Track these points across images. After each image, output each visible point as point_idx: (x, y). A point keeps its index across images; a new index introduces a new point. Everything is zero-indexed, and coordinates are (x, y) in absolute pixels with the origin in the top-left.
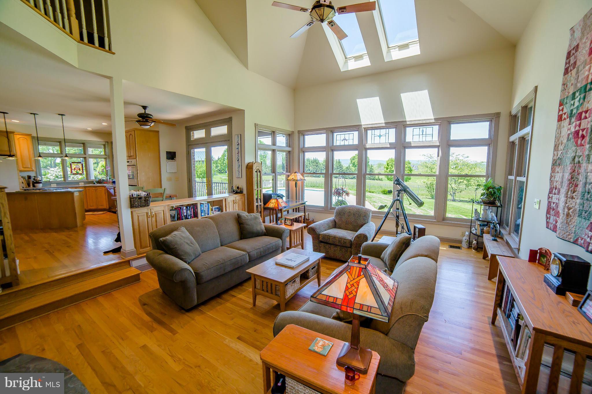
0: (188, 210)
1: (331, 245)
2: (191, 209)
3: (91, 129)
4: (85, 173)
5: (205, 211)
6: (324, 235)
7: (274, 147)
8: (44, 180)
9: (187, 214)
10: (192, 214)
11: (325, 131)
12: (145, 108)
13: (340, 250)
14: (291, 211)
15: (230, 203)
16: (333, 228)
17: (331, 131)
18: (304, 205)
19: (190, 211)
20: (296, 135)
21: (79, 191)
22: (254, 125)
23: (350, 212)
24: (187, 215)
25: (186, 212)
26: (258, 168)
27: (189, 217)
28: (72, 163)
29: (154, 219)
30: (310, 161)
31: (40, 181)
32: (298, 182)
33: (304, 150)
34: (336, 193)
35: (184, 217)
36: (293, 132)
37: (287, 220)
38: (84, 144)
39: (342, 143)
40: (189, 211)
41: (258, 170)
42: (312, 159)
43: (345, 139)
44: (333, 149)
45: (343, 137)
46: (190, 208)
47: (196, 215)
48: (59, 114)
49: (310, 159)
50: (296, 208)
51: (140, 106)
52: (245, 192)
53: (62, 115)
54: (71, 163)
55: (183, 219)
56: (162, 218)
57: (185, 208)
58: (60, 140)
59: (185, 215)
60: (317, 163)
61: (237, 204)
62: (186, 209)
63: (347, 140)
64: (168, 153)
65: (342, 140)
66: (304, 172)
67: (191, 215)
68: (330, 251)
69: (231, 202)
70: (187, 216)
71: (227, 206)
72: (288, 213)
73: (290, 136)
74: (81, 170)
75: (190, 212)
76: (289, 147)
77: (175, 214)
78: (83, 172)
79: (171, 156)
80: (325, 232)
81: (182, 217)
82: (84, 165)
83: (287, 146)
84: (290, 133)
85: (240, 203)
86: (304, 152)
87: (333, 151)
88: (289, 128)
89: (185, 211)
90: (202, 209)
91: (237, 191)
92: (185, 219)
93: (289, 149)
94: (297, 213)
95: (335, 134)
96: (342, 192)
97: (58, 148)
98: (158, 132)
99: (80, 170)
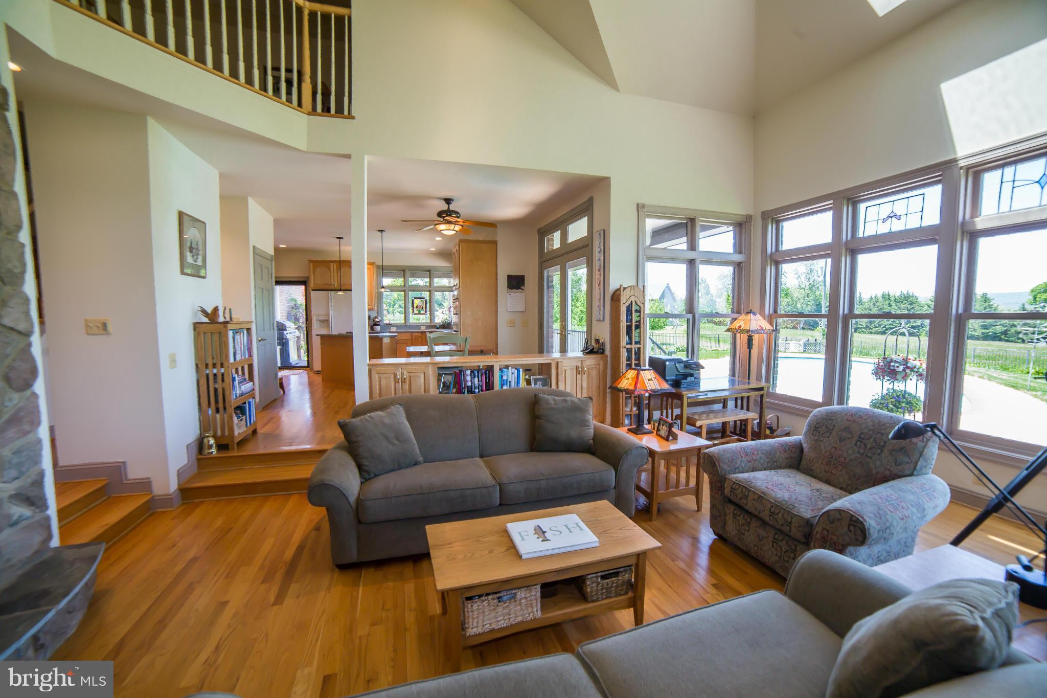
0: (474, 377)
1: (751, 519)
2: (482, 376)
3: (434, 249)
4: (428, 312)
5: (510, 382)
6: (734, 483)
7: (692, 255)
8: (386, 321)
9: (473, 384)
10: (482, 386)
11: (831, 202)
12: (448, 201)
13: (775, 541)
14: (731, 404)
15: (568, 372)
16: (790, 466)
17: (848, 200)
18: (761, 393)
19: (478, 379)
20: (758, 223)
21: (391, 337)
22: (635, 207)
23: (848, 429)
24: (471, 386)
25: (471, 381)
26: (633, 299)
27: (477, 390)
28: (415, 298)
29: (407, 386)
30: (893, 299)
31: (378, 323)
32: (756, 338)
33: (778, 259)
34: (883, 370)
35: (466, 389)
36: (749, 218)
37: (663, 425)
38: (429, 271)
39: (884, 229)
40: (476, 379)
41: (634, 303)
42: (898, 294)
43: (893, 216)
44: (852, 246)
45: (886, 210)
46: (478, 373)
47: (489, 386)
48: (379, 231)
49: (891, 295)
50: (742, 398)
51: (440, 199)
52: (608, 352)
53: (382, 231)
54: (413, 298)
55: (464, 393)
56: (420, 386)
57: (468, 372)
58: (403, 269)
59: (468, 387)
60: (911, 303)
61: (585, 376)
62: (471, 375)
63: (899, 218)
64: (510, 278)
65: (884, 221)
66: (775, 312)
67: (480, 388)
68: (747, 533)
69: (572, 370)
70: (471, 389)
71: (561, 378)
72: (725, 406)
73: (742, 226)
74: (424, 309)
75: (478, 381)
76: (740, 253)
77: (450, 382)
78: (426, 312)
79: (516, 282)
80: (741, 476)
81: (463, 388)
82: (428, 301)
83: (735, 252)
84: (740, 219)
85: (594, 373)
86: (777, 264)
87: (853, 252)
88: (739, 209)
89: (469, 378)
90: (505, 378)
91: (593, 349)
92: (468, 393)
93: (738, 258)
94: (745, 411)
95: (862, 207)
96: (904, 370)
97: (402, 279)
98: (495, 243)
99: (422, 308)
